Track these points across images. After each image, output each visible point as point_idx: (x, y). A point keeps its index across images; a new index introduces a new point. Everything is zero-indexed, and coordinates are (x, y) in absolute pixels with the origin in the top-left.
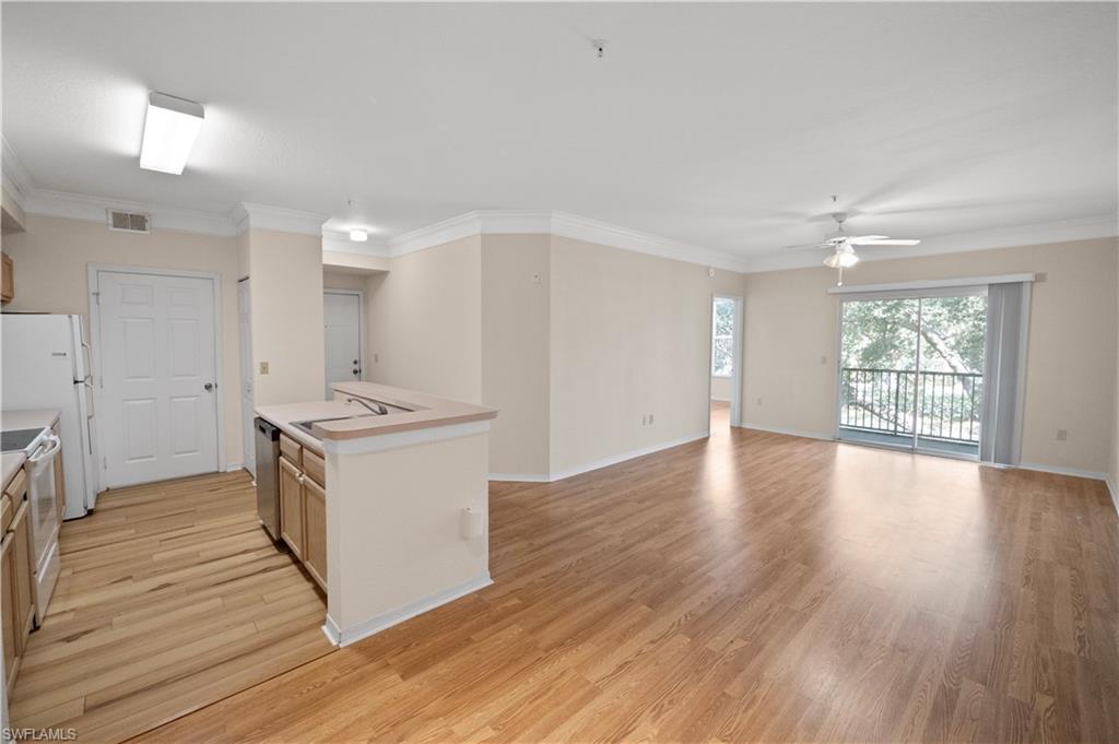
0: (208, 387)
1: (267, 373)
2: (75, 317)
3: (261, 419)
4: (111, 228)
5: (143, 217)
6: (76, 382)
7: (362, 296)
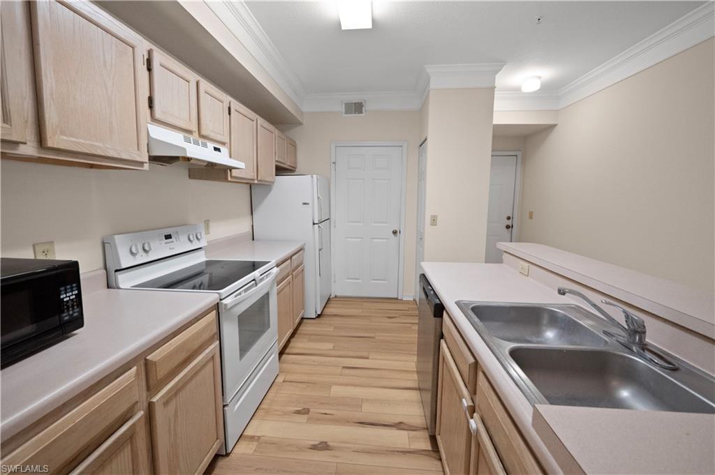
0: (395, 233)
1: (436, 225)
2: (315, 176)
3: (424, 274)
4: (344, 115)
5: (361, 103)
6: (314, 224)
7: (519, 157)
